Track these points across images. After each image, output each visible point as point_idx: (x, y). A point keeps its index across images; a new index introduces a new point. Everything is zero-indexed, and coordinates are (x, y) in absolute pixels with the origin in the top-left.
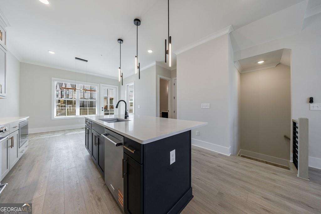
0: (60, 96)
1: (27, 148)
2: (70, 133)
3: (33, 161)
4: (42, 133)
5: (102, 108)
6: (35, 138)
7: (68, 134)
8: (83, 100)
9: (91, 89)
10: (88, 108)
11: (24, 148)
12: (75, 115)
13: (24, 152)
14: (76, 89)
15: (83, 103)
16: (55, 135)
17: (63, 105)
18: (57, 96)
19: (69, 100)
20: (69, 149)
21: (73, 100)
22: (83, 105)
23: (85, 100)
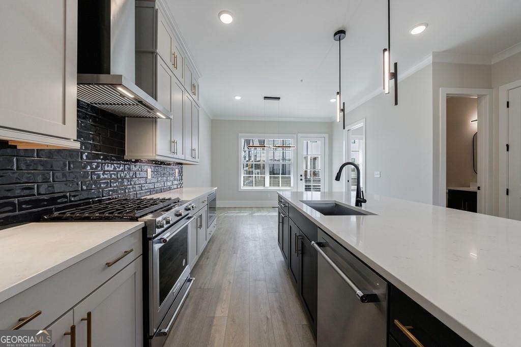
0: (247, 159)
1: (215, 228)
2: (259, 214)
3: (219, 250)
4: (229, 208)
5: (301, 176)
6: (223, 214)
7: (256, 214)
8: (272, 163)
9: (283, 145)
10: (280, 176)
11: (212, 229)
12: (264, 186)
13: (212, 233)
14: (265, 147)
15: (273, 168)
16: (242, 214)
17: (251, 170)
18: (245, 157)
19: (257, 163)
20: (257, 241)
21: (261, 163)
22: (272, 172)
23: (275, 163)
